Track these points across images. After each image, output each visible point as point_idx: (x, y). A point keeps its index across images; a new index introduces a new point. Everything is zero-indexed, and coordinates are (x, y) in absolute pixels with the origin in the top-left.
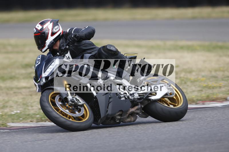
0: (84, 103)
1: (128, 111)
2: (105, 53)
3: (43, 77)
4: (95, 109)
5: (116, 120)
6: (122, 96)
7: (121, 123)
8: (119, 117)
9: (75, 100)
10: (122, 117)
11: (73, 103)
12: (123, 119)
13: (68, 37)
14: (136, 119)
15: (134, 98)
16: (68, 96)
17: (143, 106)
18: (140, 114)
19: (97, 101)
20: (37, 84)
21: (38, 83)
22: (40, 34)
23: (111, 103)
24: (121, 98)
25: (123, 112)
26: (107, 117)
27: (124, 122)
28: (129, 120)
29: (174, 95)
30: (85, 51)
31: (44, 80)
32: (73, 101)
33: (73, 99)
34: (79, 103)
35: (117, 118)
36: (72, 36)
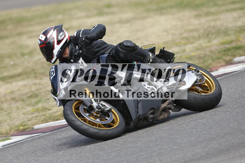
0: (112, 108)
1: (160, 107)
2: (123, 51)
4: (125, 112)
5: (149, 119)
8: (152, 116)
9: (100, 105)
10: (155, 116)
11: (100, 110)
12: (156, 117)
13: (79, 41)
16: (92, 104)
18: (173, 108)
20: (56, 98)
22: (45, 45)
23: (140, 103)
25: (154, 110)
26: (139, 119)
27: (158, 120)
28: (162, 117)
29: (205, 81)
32: (99, 108)
33: (98, 106)
34: (105, 109)
35: (150, 117)
36: (83, 39)
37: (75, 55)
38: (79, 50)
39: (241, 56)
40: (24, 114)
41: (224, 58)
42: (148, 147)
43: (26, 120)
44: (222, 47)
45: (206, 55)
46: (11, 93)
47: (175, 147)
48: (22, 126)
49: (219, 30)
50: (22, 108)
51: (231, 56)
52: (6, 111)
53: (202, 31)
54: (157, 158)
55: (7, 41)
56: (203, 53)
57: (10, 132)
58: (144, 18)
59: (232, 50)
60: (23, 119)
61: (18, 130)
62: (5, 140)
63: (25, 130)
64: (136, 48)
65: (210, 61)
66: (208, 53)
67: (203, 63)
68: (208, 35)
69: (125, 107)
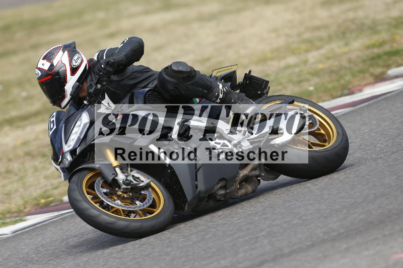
0: (151, 181)
1: (236, 176)
2: (171, 80)
3: (66, 152)
4: (175, 187)
5: (218, 197)
8: (222, 192)
9: (130, 178)
10: (227, 191)
11: (130, 187)
12: (230, 192)
13: (96, 69)
16: (116, 176)
19: (173, 173)
20: (58, 167)
21: (59, 165)
22: (49, 77)
23: (201, 171)
25: (227, 182)
26: (199, 198)
27: (235, 197)
28: (243, 191)
29: (318, 126)
30: (135, 86)
31: (69, 158)
32: (129, 184)
33: (127, 180)
34: (140, 184)
35: (219, 194)
37: (90, 93)
38: (97, 84)
39: (399, 65)
40: (46, 177)
41: (372, 70)
42: (250, 223)
43: (50, 188)
44: (368, 52)
45: (341, 68)
46: (25, 144)
47: (296, 222)
48: (43, 198)
49: (363, 25)
50: (44, 168)
51: (383, 67)
52: (16, 175)
53: (334, 28)
54: (266, 241)
55: (15, 59)
56: (336, 63)
57: (25, 208)
58: (239, 11)
59: (385, 57)
60: (46, 186)
61: (38, 204)
62: (16, 222)
63: (49, 205)
64: (194, 74)
65: (348, 78)
66: (345, 63)
67: (338, 81)
68: (344, 33)
69: (175, 178)
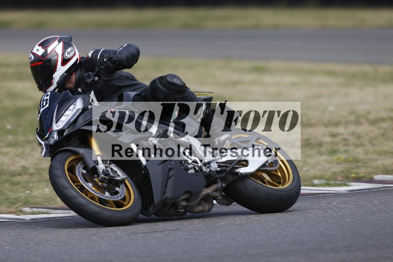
0: (126, 178)
1: (200, 192)
2: (164, 89)
3: (54, 131)
4: (145, 188)
5: (180, 207)
6: (190, 166)
7: (188, 213)
8: (185, 204)
9: (109, 170)
10: (189, 204)
11: (108, 178)
12: (191, 206)
14: (212, 208)
15: (210, 170)
16: (97, 165)
17: (224, 185)
18: (219, 198)
19: (147, 176)
20: (43, 143)
21: (44, 141)
22: (42, 63)
23: (172, 178)
24: (188, 169)
25: (191, 195)
26: (164, 203)
27: (193, 212)
28: (200, 208)
29: (278, 166)
31: (56, 136)
32: (108, 175)
33: (106, 170)
34: (116, 177)
35: (181, 204)
36: (105, 60)
37: (87, 83)
38: (95, 76)
64: (185, 89)
69: (147, 180)
